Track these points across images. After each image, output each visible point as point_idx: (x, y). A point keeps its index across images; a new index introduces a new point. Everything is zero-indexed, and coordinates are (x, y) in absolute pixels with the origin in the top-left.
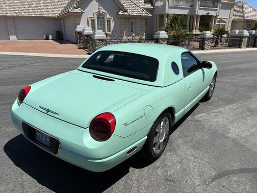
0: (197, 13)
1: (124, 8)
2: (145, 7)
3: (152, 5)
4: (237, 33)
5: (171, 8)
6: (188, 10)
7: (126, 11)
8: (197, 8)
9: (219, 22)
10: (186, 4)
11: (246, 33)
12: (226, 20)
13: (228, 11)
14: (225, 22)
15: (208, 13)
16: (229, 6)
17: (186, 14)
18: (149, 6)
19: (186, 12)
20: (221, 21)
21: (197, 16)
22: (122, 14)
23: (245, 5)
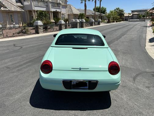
0: (51, 10)
1: (4, 5)
2: (18, 5)
3: (22, 4)
4: (74, 21)
5: (35, 6)
6: (45, 8)
7: (6, 7)
8: (50, 7)
9: (62, 15)
10: (44, 5)
11: (78, 21)
12: (65, 14)
13: (65, 9)
14: (65, 15)
15: (56, 10)
16: (65, 7)
17: (45, 10)
18: (19, 4)
19: (44, 9)
20: (63, 15)
21: (51, 12)
22: (3, 9)
23: (71, 6)
